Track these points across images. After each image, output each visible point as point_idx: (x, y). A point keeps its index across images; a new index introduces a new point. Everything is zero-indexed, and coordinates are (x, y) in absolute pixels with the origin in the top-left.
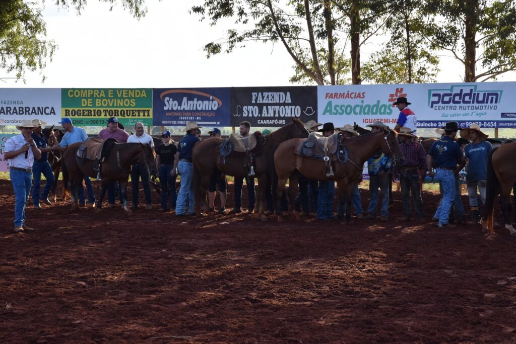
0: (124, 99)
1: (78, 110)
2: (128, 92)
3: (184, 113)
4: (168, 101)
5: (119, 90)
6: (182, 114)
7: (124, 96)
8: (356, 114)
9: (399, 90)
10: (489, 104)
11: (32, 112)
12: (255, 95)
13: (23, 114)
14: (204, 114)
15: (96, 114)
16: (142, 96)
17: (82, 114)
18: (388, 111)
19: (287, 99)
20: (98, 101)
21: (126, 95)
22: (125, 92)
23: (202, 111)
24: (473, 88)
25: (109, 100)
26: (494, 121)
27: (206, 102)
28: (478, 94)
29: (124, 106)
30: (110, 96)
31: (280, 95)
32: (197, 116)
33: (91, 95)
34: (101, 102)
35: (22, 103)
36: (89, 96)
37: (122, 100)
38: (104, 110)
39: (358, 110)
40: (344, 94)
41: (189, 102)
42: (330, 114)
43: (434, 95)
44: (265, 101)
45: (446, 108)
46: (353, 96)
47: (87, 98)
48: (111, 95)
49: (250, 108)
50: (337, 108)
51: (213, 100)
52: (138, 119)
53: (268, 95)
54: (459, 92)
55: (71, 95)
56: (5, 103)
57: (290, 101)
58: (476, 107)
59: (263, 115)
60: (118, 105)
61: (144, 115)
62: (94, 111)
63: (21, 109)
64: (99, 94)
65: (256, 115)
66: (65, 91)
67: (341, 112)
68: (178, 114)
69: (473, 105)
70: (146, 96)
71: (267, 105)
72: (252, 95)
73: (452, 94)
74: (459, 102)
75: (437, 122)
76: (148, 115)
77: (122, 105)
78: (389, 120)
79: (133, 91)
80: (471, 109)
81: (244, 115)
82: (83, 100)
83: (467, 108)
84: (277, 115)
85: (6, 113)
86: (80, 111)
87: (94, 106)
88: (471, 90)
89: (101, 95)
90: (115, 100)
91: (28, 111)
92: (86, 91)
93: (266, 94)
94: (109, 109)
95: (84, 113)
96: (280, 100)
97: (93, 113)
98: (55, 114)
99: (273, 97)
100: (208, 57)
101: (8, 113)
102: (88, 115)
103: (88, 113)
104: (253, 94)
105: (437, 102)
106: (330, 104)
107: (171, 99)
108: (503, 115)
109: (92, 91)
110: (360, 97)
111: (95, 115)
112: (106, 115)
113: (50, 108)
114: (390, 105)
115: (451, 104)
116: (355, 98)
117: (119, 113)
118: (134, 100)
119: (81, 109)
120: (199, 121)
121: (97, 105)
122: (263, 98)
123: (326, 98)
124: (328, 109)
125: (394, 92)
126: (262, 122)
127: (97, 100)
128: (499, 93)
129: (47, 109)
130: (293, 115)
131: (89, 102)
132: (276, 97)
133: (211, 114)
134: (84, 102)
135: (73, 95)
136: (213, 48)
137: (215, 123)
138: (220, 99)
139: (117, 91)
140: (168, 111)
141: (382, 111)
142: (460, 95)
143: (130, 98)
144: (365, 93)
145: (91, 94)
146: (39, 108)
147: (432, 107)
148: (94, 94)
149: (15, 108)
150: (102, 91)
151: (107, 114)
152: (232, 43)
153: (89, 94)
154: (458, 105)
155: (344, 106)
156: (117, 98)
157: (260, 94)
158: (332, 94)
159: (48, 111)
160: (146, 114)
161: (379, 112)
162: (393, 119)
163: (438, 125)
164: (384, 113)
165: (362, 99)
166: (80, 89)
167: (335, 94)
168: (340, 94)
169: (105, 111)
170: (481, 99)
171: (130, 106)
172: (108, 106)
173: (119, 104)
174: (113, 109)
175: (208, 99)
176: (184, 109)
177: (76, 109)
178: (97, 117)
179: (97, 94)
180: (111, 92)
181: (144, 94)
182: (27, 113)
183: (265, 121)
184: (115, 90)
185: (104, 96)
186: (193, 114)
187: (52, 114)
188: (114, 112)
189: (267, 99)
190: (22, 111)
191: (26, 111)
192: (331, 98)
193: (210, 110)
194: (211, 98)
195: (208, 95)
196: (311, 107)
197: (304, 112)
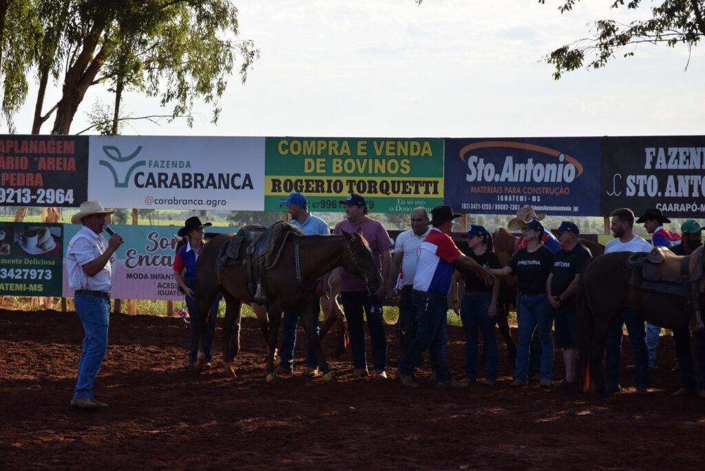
0: (388, 158)
1: (297, 181)
2: (396, 146)
3: (506, 189)
4: (475, 164)
5: (379, 140)
6: (503, 189)
7: (388, 153)
11: (208, 184)
12: (652, 153)
13: (189, 186)
14: (547, 190)
15: (332, 189)
16: (422, 154)
17: (304, 189)
20: (337, 163)
21: (391, 151)
22: (391, 145)
23: (543, 183)
25: (358, 160)
27: (551, 167)
29: (387, 174)
30: (360, 153)
31: (702, 153)
32: (533, 194)
33: (322, 151)
34: (343, 165)
35: (188, 165)
36: (319, 153)
37: (384, 161)
38: (348, 181)
41: (516, 165)
44: (671, 166)
47: (315, 157)
48: (362, 151)
49: (642, 178)
51: (565, 163)
52: (414, 199)
53: (678, 154)
55: (283, 150)
56: (156, 165)
59: (667, 194)
60: (376, 172)
61: (427, 192)
62: (329, 182)
63: (187, 177)
64: (339, 149)
65: (652, 194)
66: (272, 143)
68: (495, 190)
70: (431, 154)
71: (676, 173)
72: (645, 154)
76: (436, 192)
77: (383, 171)
79: (406, 143)
81: (629, 194)
82: (307, 160)
84: (696, 194)
85: (157, 185)
86: (301, 181)
87: (329, 172)
89: (343, 151)
90: (371, 161)
91: (201, 182)
92: (313, 143)
93: (673, 151)
94: (357, 179)
95: (308, 186)
96: (702, 163)
97: (326, 186)
98: (252, 188)
99: (688, 158)
100: (557, 76)
101: (162, 184)
102: (317, 191)
103: (317, 186)
104: (648, 150)
107: (482, 160)
109: (324, 143)
111: (329, 191)
113: (243, 177)
117: (378, 187)
118: (408, 162)
119: (304, 178)
120: (537, 204)
122: (668, 158)
126: (665, 208)
127: (334, 161)
129: (237, 178)
131: (319, 165)
132: (695, 157)
133: (562, 191)
134: (310, 164)
135: (287, 151)
136: (568, 59)
137: (569, 209)
138: (579, 161)
139: (375, 143)
140: (475, 183)
143: (399, 159)
145: (324, 148)
146: (221, 176)
148: (329, 149)
149: (175, 176)
150: (345, 143)
151: (355, 188)
152: (606, 47)
153: (320, 149)
156: (374, 157)
157: (661, 150)
159: (239, 181)
160: (431, 189)
166: (301, 140)
169: (351, 183)
171: (399, 174)
172: (356, 173)
173: (379, 169)
174: (366, 179)
176: (507, 179)
177: (294, 179)
178: (334, 194)
179: (335, 149)
180: (362, 145)
181: (427, 149)
182: (198, 184)
183: (671, 205)
184: (370, 141)
185: (349, 154)
186: (526, 190)
187: (247, 188)
188: (367, 184)
189: (676, 161)
190: (189, 180)
191: (196, 181)
193: (559, 183)
194: (562, 158)
195: (555, 153)
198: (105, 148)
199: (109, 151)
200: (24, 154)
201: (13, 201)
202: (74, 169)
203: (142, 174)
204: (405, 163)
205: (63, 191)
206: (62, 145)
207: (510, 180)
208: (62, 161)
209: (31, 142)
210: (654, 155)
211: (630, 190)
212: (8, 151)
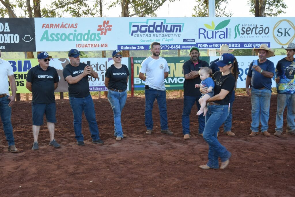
8: (70, 40)
9: (106, 22)
10: (175, 33)
18: (97, 38)
19: (5, 28)
24: (163, 21)
26: (178, 45)
28: (167, 26)
39: (71, 37)
40: (59, 25)
42: (47, 41)
43: (134, 26)
45: (143, 35)
46: (67, 26)
50: (53, 36)
54: (153, 24)
57: (9, 30)
58: (165, 34)
67: (57, 39)
69: (163, 33)
73: (147, 25)
74: (153, 32)
75: (137, 46)
78: (98, 44)
80: (162, 36)
83: (159, 35)
88: (162, 23)
105: (136, 32)
106: (46, 33)
108: (185, 40)
110: (73, 27)
114: (98, 34)
115: (147, 33)
116: (69, 28)
123: (43, 28)
124: (45, 36)
125: (102, 24)
128: (182, 25)
130: (12, 42)
141: (93, 38)
142: (153, 26)
144: (77, 24)
147: (132, 35)
154: (152, 34)
155: (59, 34)
158: (48, 25)
161: (90, 39)
162: (102, 44)
163: (137, 48)
164: (94, 40)
165: (74, 29)
167: (51, 24)
168: (56, 25)
170: (169, 29)
192: (47, 28)
196: (29, 35)
197: (22, 39)
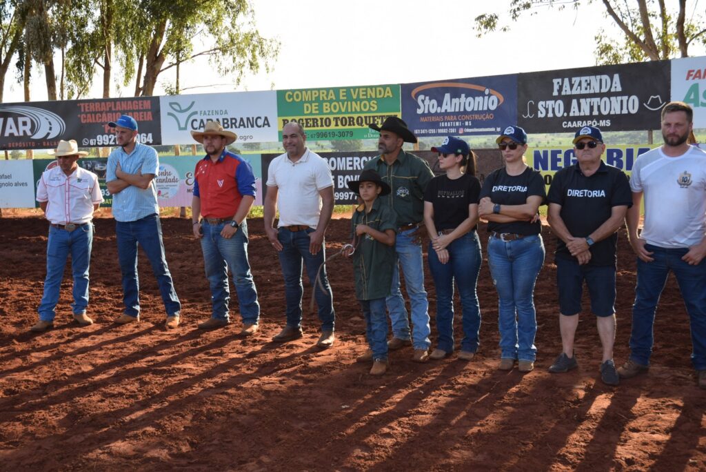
0: (361, 101)
2: (366, 91)
3: (446, 117)
4: (423, 101)
5: (354, 88)
6: (444, 118)
7: (361, 97)
11: (240, 125)
12: (558, 83)
14: (476, 117)
15: (324, 124)
16: (385, 96)
19: (614, 85)
20: (326, 106)
21: (363, 95)
22: (363, 91)
23: (473, 112)
25: (340, 103)
27: (479, 99)
29: (361, 112)
30: (341, 98)
31: (601, 80)
32: (466, 120)
33: (316, 98)
34: (330, 107)
35: (226, 113)
36: (314, 99)
37: (358, 102)
38: (334, 118)
41: (453, 99)
44: (575, 92)
47: (311, 103)
48: (343, 96)
49: (550, 103)
51: (490, 95)
53: (580, 82)
55: (289, 99)
56: (205, 114)
57: (619, 89)
59: (571, 114)
60: (354, 110)
62: (322, 119)
64: (327, 96)
65: (559, 115)
66: (281, 94)
68: (438, 119)
70: (391, 96)
71: (579, 97)
72: (553, 84)
77: (358, 110)
79: (374, 89)
81: (540, 115)
82: (306, 105)
84: (595, 113)
86: (302, 120)
87: (321, 113)
89: (329, 97)
90: (349, 103)
91: (235, 124)
92: (309, 92)
93: (576, 80)
94: (341, 116)
95: (307, 123)
96: (601, 88)
97: (319, 123)
98: (269, 126)
99: (589, 84)
100: (479, 36)
102: (314, 126)
103: (314, 123)
104: (555, 81)
106: (695, 88)
107: (427, 98)
109: (317, 92)
111: (322, 126)
112: (337, 125)
113: (263, 119)
117: (355, 121)
118: (375, 102)
119: (304, 117)
120: (469, 127)
121: (325, 111)
122: (572, 86)
123: (687, 79)
124: (692, 97)
126: (570, 125)
127: (324, 104)
129: (259, 120)
130: (625, 111)
131: (314, 108)
132: (595, 83)
133: (487, 117)
134: (307, 107)
135: (292, 99)
136: (489, 22)
137: (493, 129)
138: (501, 93)
139: (352, 90)
140: (423, 115)
143: (369, 100)
145: (317, 95)
146: (248, 119)
148: (321, 97)
150: (331, 91)
151: (339, 123)
152: (515, 11)
153: (314, 96)
156: (352, 100)
157: (566, 80)
158: (699, 71)
159: (260, 122)
166: (301, 91)
169: (336, 119)
171: (369, 111)
172: (340, 112)
173: (355, 108)
174: (347, 116)
175: (482, 94)
176: (446, 110)
177: (297, 118)
178: (325, 128)
179: (324, 95)
180: (343, 92)
181: (388, 92)
182: (233, 126)
183: (575, 122)
184: (348, 89)
185: (334, 99)
186: (460, 118)
187: (266, 126)
188: (348, 120)
189: (579, 87)
190: (227, 123)
191: (232, 124)
192: (697, 79)
193: (485, 111)
194: (487, 92)
195: (481, 88)
196: (658, 96)
197: (645, 104)
198: (171, 104)
199: (173, 105)
200: (119, 111)
201: (114, 143)
202: (151, 119)
203: (196, 120)
204: (373, 103)
205: (145, 135)
206: (142, 103)
207: (448, 111)
208: (143, 114)
209: (122, 102)
210: (560, 84)
211: (541, 113)
212: (108, 110)
